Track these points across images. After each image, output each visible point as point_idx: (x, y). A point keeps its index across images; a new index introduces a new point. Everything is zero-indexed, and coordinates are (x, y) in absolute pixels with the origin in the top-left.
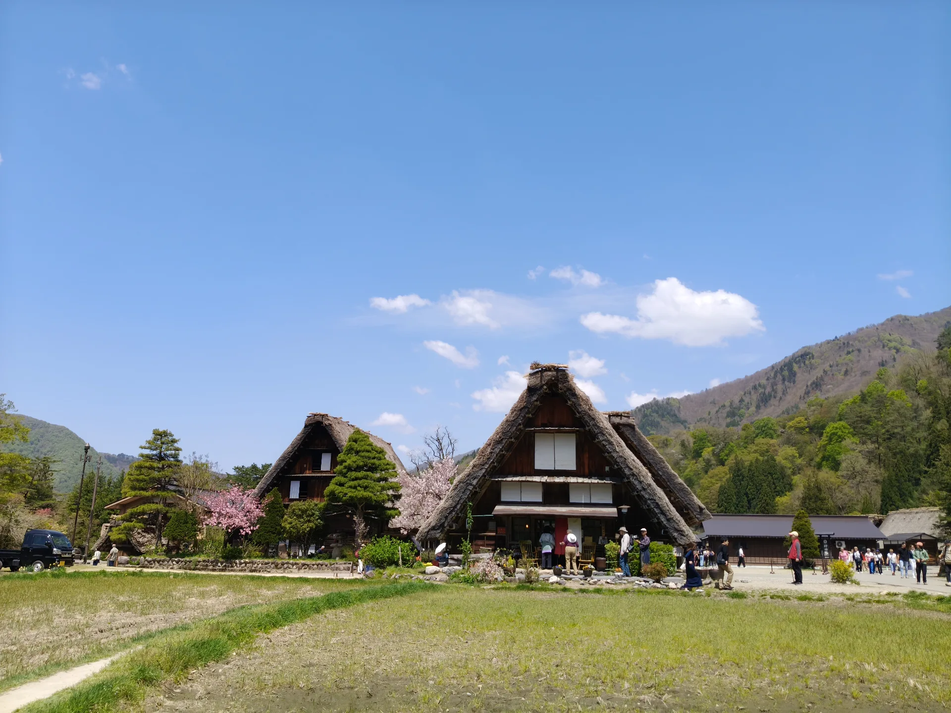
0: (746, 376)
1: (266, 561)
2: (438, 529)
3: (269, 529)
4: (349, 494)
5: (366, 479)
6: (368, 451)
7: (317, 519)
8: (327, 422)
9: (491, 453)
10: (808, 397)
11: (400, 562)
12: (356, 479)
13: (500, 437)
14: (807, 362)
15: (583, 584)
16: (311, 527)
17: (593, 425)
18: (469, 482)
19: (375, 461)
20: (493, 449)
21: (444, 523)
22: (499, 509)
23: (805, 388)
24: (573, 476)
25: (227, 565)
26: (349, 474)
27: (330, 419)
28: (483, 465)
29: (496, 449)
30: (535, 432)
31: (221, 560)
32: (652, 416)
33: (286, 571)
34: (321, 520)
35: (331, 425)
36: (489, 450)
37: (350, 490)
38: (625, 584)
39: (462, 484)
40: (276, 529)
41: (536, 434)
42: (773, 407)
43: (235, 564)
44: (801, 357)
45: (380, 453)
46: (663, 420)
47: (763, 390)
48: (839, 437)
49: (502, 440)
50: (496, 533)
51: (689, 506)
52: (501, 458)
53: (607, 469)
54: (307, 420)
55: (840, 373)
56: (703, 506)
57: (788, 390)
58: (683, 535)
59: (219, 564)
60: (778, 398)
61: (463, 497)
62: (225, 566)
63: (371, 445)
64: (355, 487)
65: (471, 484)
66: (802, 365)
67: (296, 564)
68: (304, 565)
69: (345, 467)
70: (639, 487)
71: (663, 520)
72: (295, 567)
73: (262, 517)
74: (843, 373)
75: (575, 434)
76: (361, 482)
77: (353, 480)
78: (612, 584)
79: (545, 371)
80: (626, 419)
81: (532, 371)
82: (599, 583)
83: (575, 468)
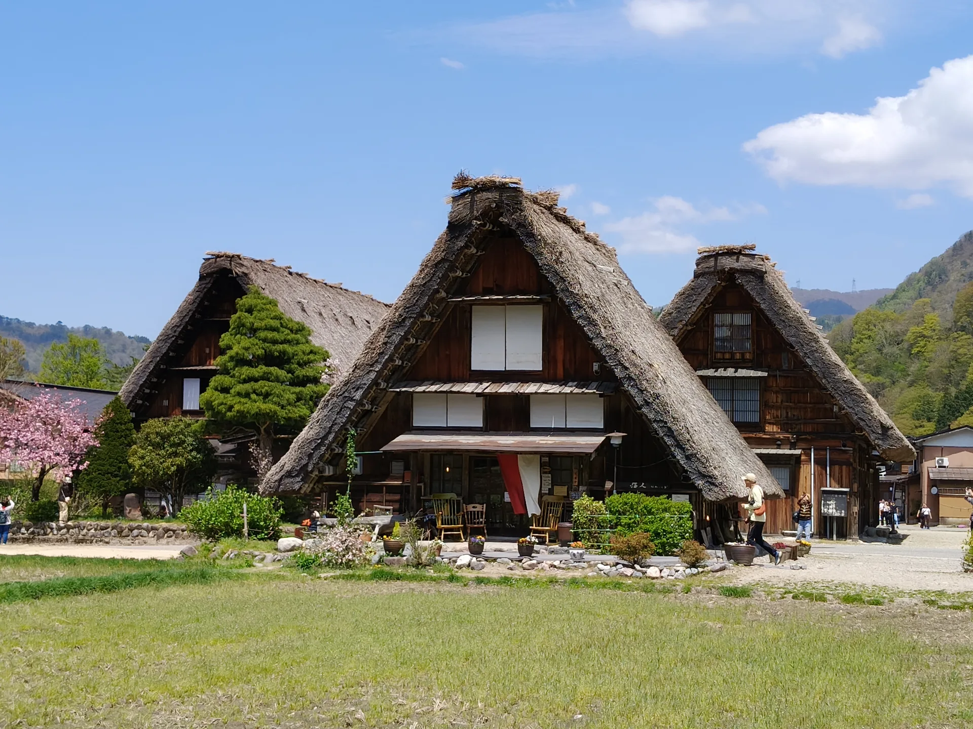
1: (103, 523)
2: (297, 476)
3: (106, 468)
4: (237, 407)
5: (268, 380)
6: (273, 329)
7: (191, 451)
8: (239, 270)
9: (385, 344)
11: (245, 530)
12: (250, 379)
13: (400, 315)
15: (511, 569)
16: (178, 465)
17: (562, 290)
18: (346, 394)
19: (286, 347)
20: (389, 337)
21: (306, 465)
22: (404, 441)
24: (535, 381)
25: (36, 530)
26: (236, 372)
27: (245, 263)
28: (372, 366)
29: (394, 337)
30: (472, 304)
31: (26, 522)
33: (137, 541)
34: (198, 453)
35: (246, 275)
36: (382, 339)
37: (237, 399)
38: (583, 568)
39: (335, 399)
40: (120, 468)
41: (474, 307)
43: (49, 530)
45: (297, 331)
49: (404, 320)
50: (403, 481)
51: (862, 423)
52: (405, 350)
53: (596, 366)
54: (204, 267)
56: (889, 422)
58: (713, 484)
59: (23, 530)
61: (338, 421)
62: (33, 533)
63: (279, 318)
64: (247, 395)
65: (352, 399)
67: (153, 529)
68: (167, 530)
69: (232, 358)
70: (639, 400)
71: (678, 457)
72: (151, 534)
73: (94, 446)
75: (541, 307)
76: (256, 385)
77: (245, 381)
78: (559, 568)
79: (478, 192)
80: (746, 259)
81: (457, 192)
82: (540, 566)
83: (539, 367)
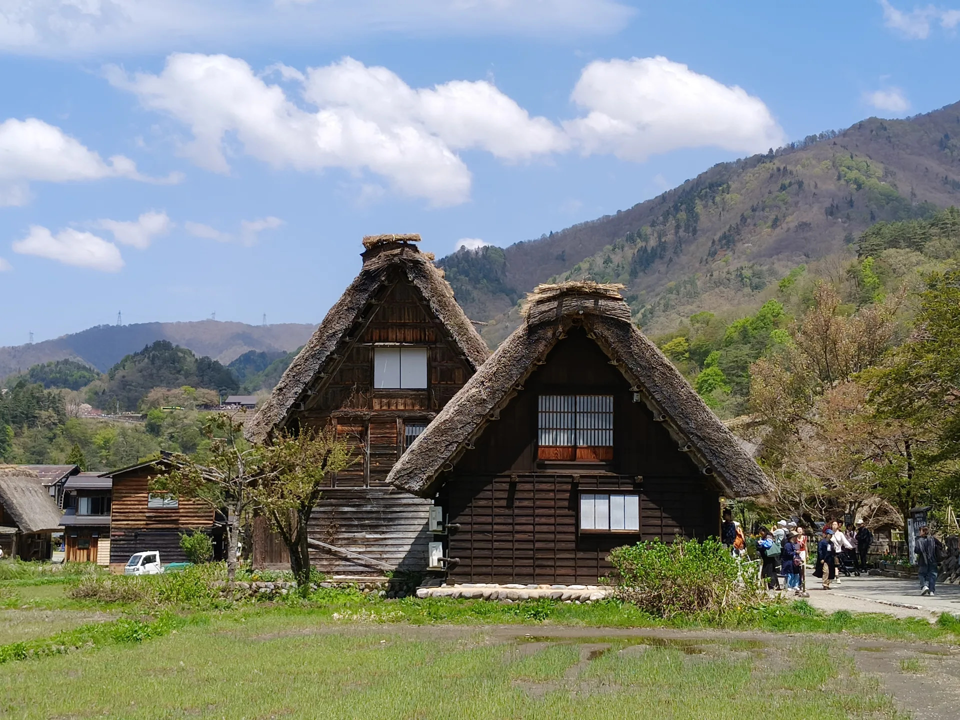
0: (619, 211)
10: (714, 261)
14: (718, 199)
23: (710, 244)
32: (458, 280)
42: (657, 274)
44: (710, 188)
46: (475, 288)
47: (644, 244)
48: (710, 385)
55: (765, 223)
57: (683, 246)
60: (666, 259)
66: (710, 203)
74: (770, 223)
